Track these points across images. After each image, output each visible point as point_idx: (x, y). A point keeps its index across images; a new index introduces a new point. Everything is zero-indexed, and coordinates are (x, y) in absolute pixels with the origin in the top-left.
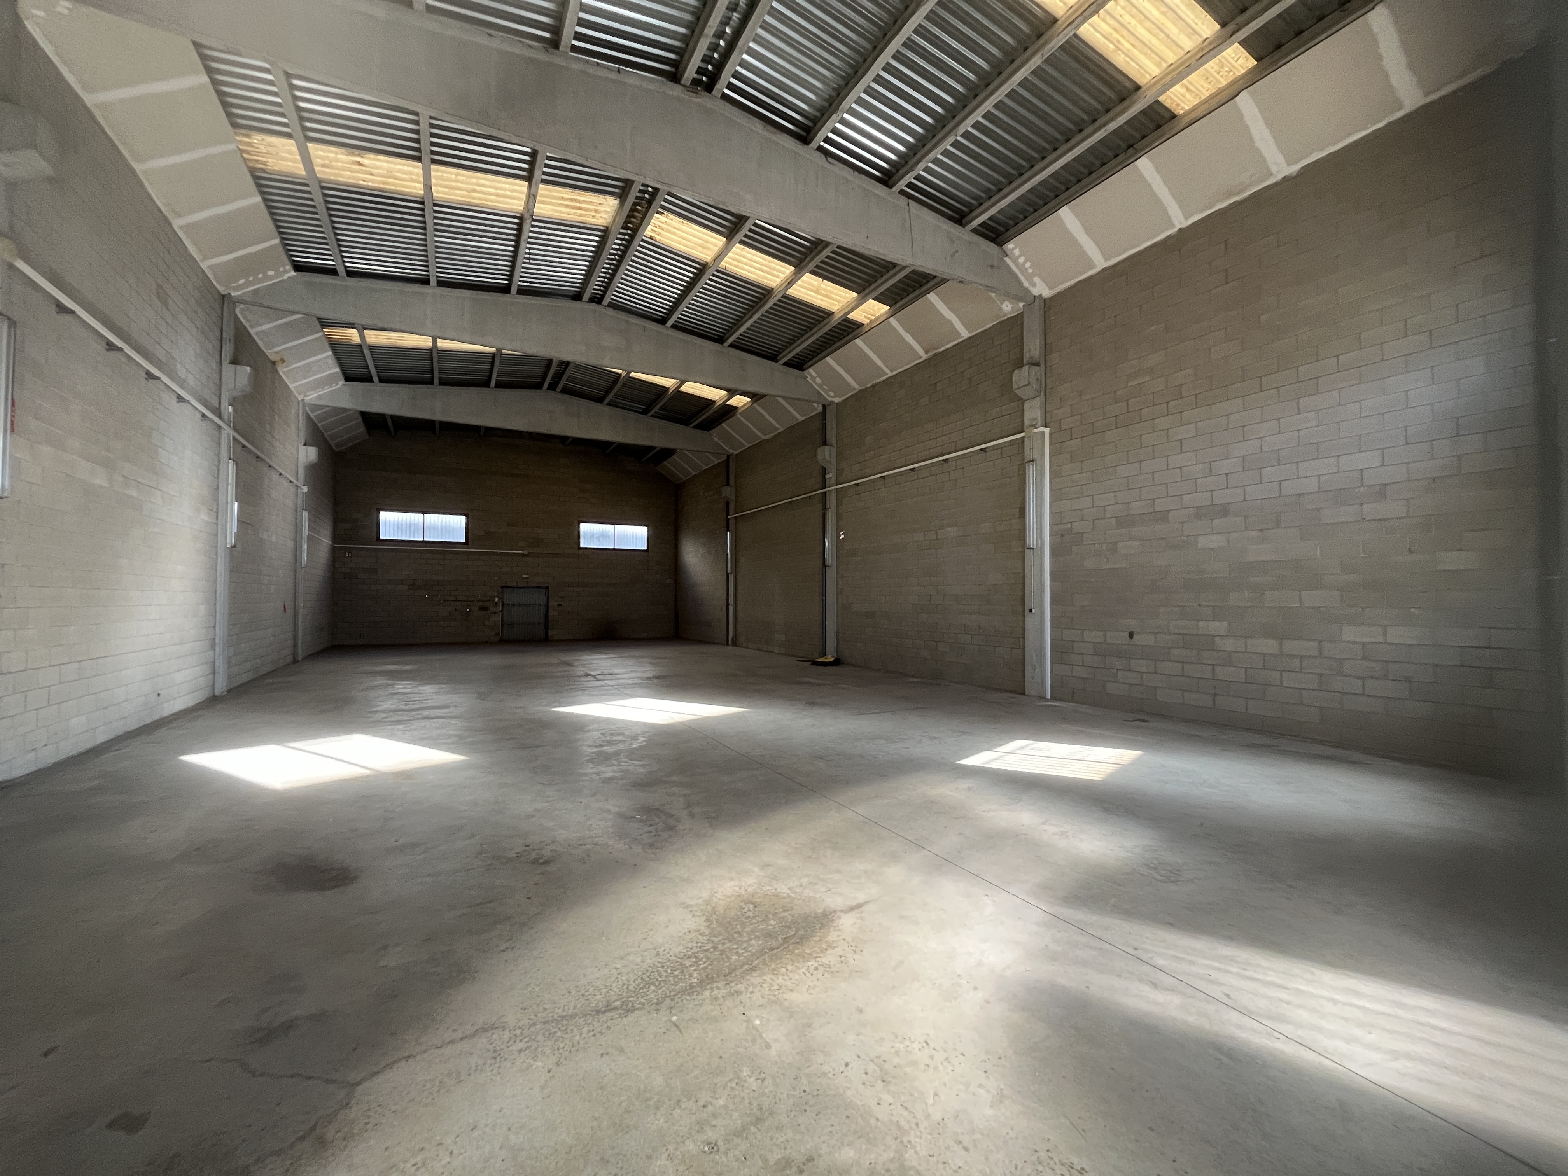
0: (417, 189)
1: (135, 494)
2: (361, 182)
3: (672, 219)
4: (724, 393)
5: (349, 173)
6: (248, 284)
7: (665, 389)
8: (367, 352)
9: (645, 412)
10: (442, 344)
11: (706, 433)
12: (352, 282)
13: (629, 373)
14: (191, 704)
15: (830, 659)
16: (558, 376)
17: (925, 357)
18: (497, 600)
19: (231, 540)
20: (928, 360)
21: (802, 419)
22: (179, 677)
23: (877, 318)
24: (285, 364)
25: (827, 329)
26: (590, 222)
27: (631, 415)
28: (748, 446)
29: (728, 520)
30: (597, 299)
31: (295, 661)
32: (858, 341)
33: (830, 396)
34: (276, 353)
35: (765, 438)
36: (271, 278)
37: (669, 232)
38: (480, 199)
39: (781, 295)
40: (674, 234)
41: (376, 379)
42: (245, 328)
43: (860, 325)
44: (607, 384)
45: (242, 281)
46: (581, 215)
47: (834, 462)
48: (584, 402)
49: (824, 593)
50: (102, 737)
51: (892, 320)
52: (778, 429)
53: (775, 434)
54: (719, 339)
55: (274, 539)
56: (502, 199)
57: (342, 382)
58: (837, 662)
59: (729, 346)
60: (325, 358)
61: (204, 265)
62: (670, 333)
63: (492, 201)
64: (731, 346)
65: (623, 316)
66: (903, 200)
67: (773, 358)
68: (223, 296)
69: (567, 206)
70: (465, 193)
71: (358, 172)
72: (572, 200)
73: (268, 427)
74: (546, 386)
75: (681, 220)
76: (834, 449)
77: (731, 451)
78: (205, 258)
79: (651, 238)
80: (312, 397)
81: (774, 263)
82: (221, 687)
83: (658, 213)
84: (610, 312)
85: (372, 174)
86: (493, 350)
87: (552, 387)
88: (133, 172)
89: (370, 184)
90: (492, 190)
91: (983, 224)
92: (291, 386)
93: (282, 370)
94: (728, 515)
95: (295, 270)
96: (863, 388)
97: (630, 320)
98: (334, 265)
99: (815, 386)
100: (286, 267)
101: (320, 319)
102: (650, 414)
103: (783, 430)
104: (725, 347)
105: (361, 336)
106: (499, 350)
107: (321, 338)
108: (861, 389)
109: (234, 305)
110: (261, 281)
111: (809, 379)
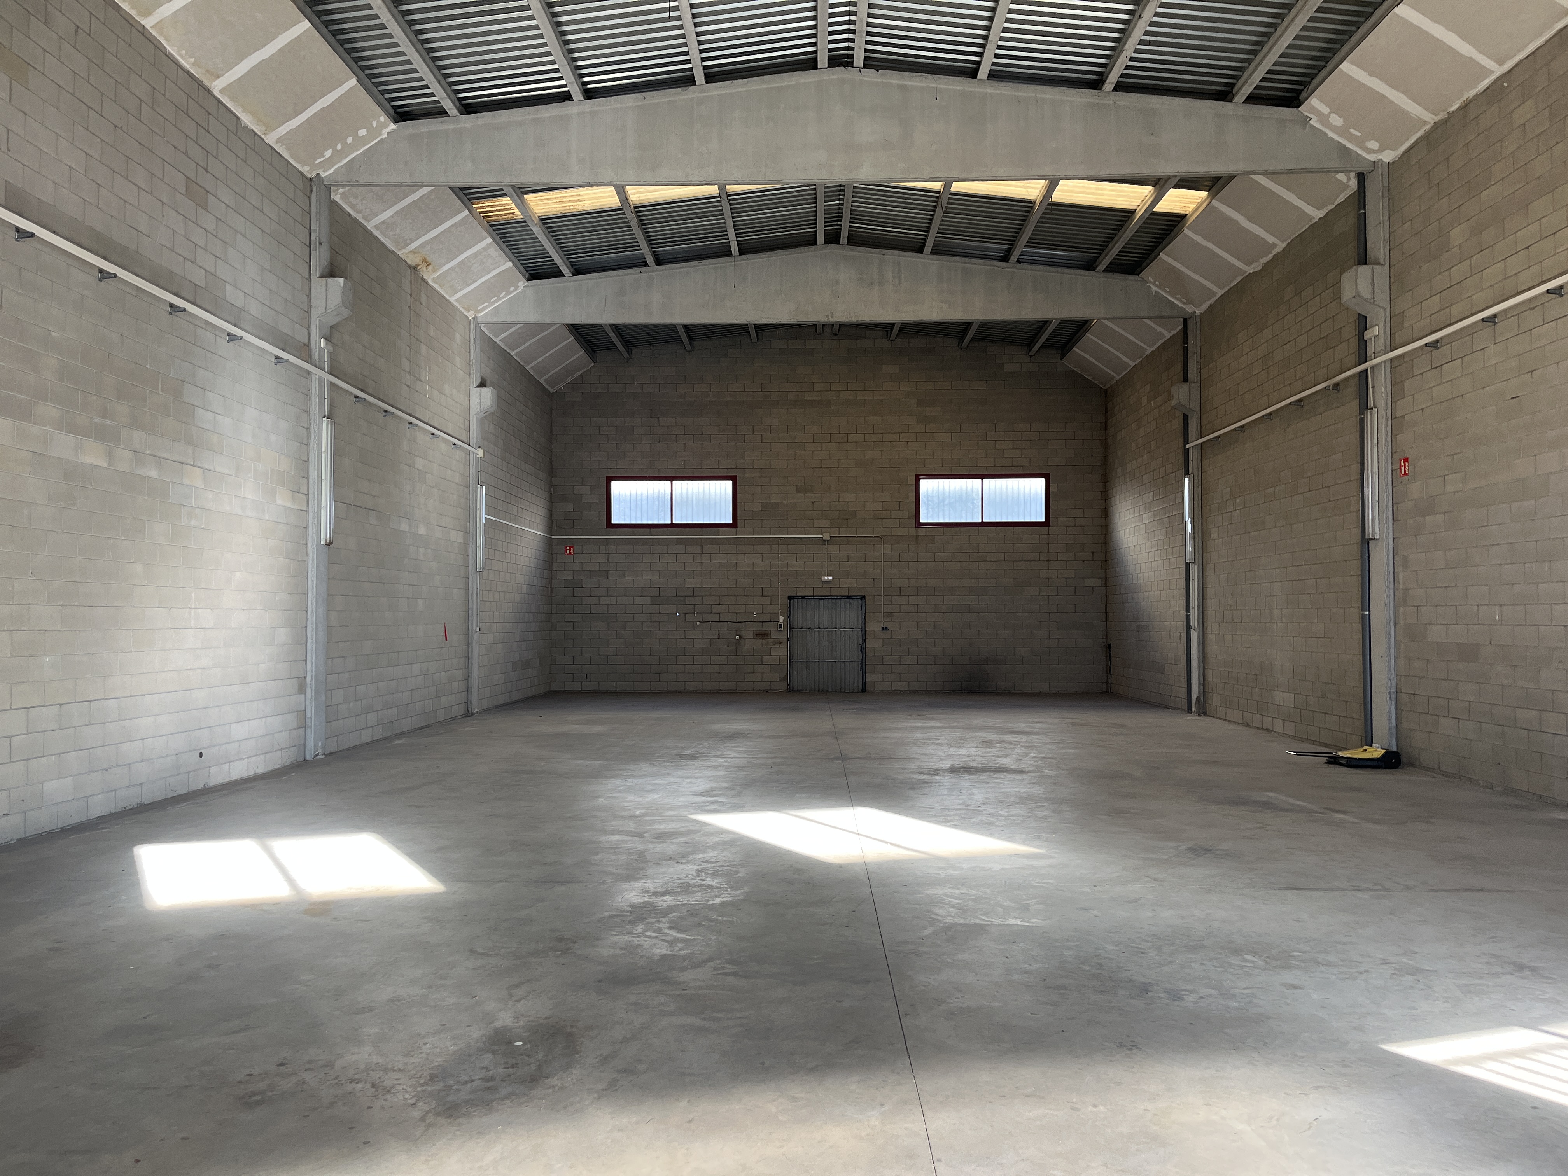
1: (153, 473)
4: (1146, 191)
6: (337, 155)
7: (1028, 204)
8: (537, 230)
9: (1005, 258)
10: (639, 195)
11: (1133, 280)
12: (469, 121)
13: (948, 184)
14: (261, 770)
15: (1382, 752)
16: (834, 216)
18: (781, 619)
19: (325, 534)
21: (1321, 214)
22: (240, 731)
24: (430, 268)
27: (978, 266)
28: (1220, 292)
29: (1187, 451)
30: (841, 60)
31: (468, 714)
33: (1370, 151)
34: (413, 252)
35: (1250, 270)
36: (364, 140)
41: (565, 270)
42: (355, 220)
44: (924, 215)
45: (328, 153)
47: (1383, 298)
48: (891, 256)
49: (1366, 601)
50: (99, 807)
52: (1274, 245)
53: (1270, 257)
54: (1095, 83)
55: (422, 531)
57: (522, 283)
58: (1389, 760)
59: (1115, 89)
60: (485, 249)
61: (270, 139)
62: (989, 90)
64: (1119, 87)
65: (894, 78)
67: (1224, 94)
68: (311, 179)
73: (406, 364)
74: (821, 238)
76: (1382, 273)
77: (1190, 309)
78: (270, 129)
80: (485, 312)
82: (313, 746)
84: (871, 75)
86: (713, 190)
87: (833, 238)
92: (452, 299)
93: (430, 276)
94: (1186, 442)
95: (396, 122)
96: (1443, 116)
97: (909, 83)
98: (438, 102)
99: (1331, 134)
100: (382, 119)
101: (461, 189)
102: (1014, 258)
103: (1284, 245)
104: (1108, 92)
105: (522, 205)
106: (722, 188)
107: (471, 219)
108: (1437, 119)
109: (328, 188)
110: (353, 147)
111: (1314, 122)
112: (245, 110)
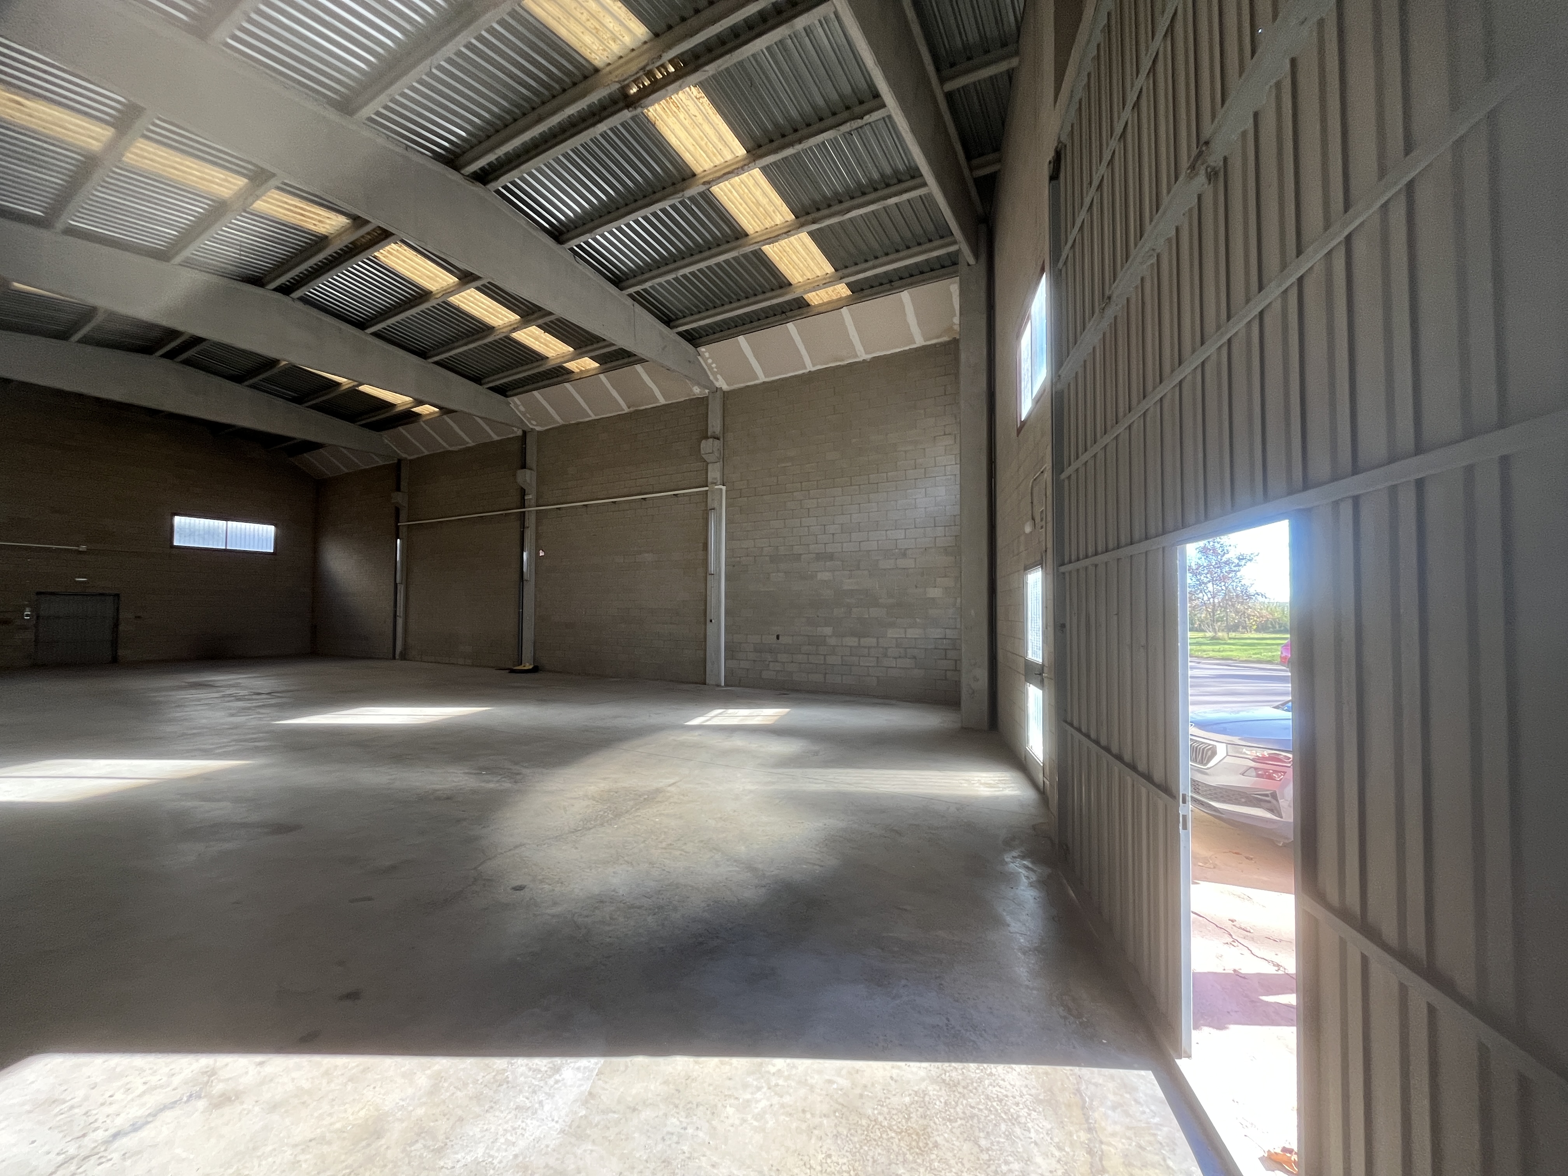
7: (336, 386)
9: (298, 401)
11: (374, 434)
15: (529, 666)
16: (183, 348)
17: (626, 410)
20: (631, 413)
21: (498, 438)
23: (587, 371)
25: (540, 369)
27: (280, 402)
28: (427, 453)
29: (397, 528)
30: (286, 290)
32: (567, 385)
33: (532, 424)
35: (450, 449)
37: (400, 259)
39: (503, 335)
40: (403, 261)
43: (570, 372)
44: (256, 367)
47: (534, 484)
49: (521, 605)
51: (602, 376)
53: (464, 447)
54: (424, 355)
58: (535, 670)
59: (433, 363)
62: (368, 339)
64: (436, 363)
66: (630, 302)
67: (478, 381)
74: (162, 353)
76: (534, 474)
77: (404, 456)
81: (502, 310)
83: (396, 244)
84: (300, 305)
85: (30, 116)
87: (170, 356)
91: (686, 331)
94: (397, 521)
96: (567, 423)
97: (323, 318)
99: (518, 413)
102: (307, 404)
103: (475, 444)
104: (429, 362)
108: (564, 423)
111: (512, 406)
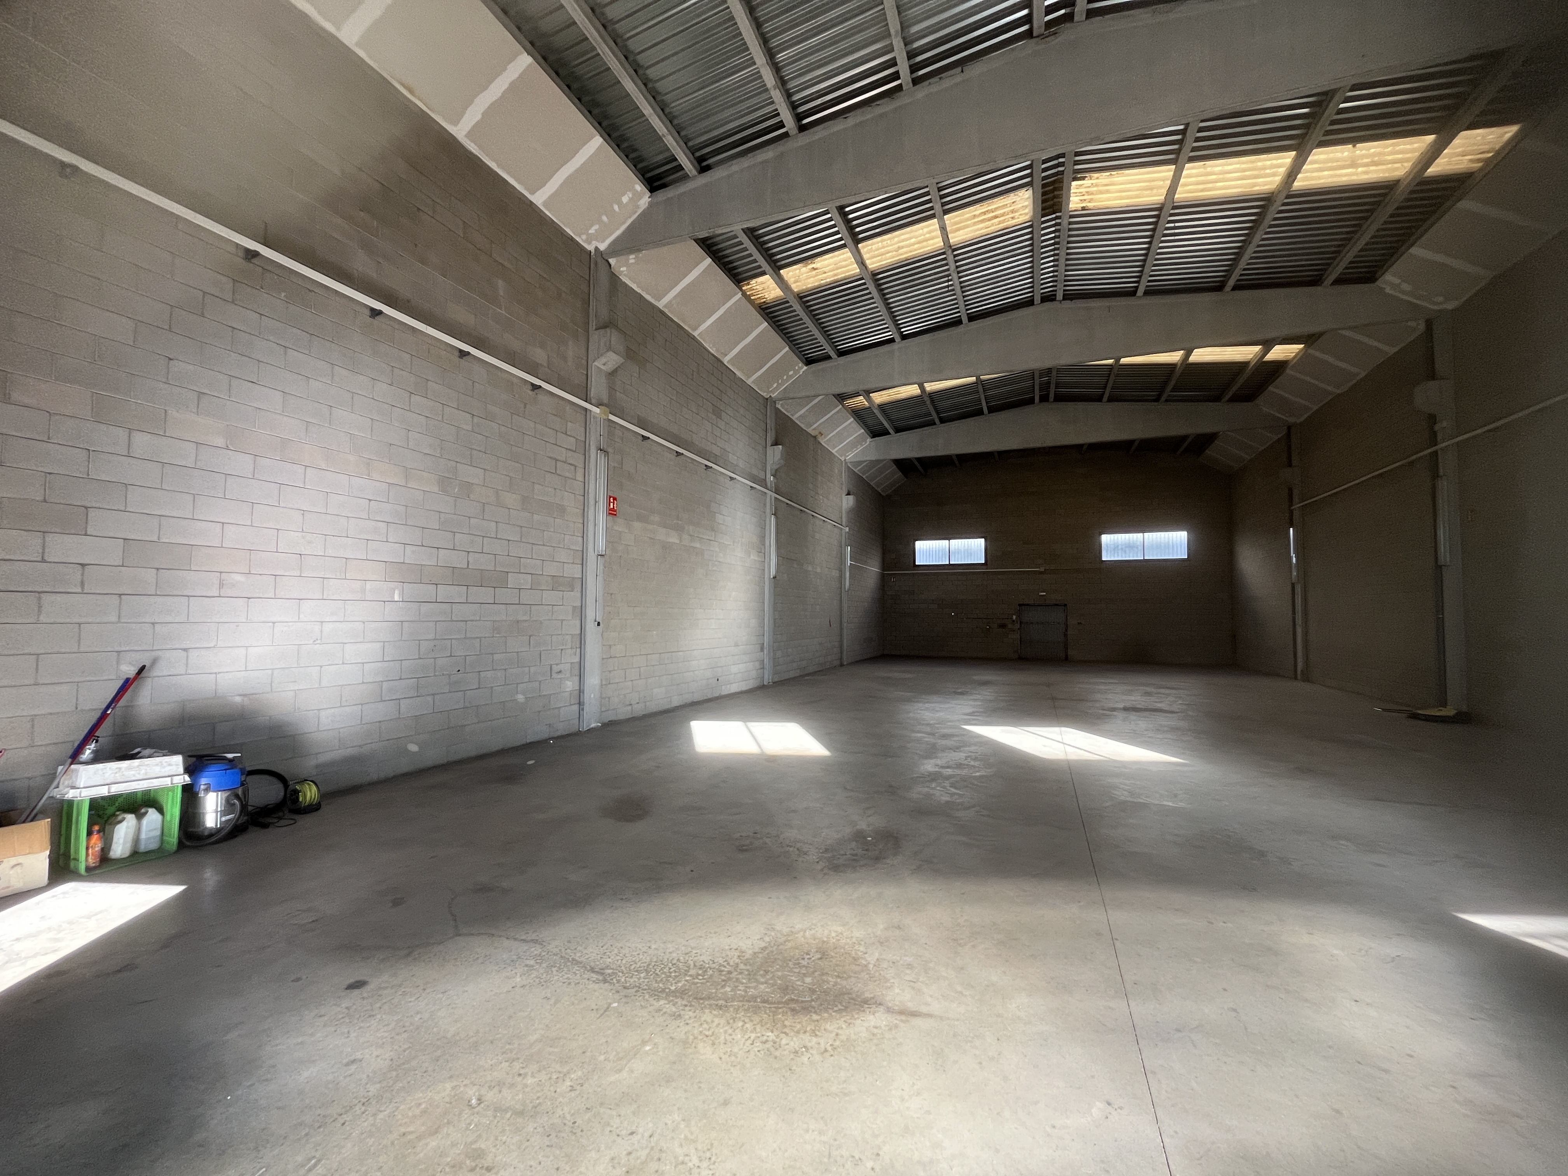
0: (854, 269)
1: (698, 545)
2: (822, 282)
3: (1097, 178)
4: (1257, 348)
5: (812, 279)
6: (779, 385)
7: (1172, 366)
8: (877, 412)
9: (1157, 400)
10: (930, 387)
11: (1249, 405)
12: (843, 359)
13: (1118, 360)
14: (744, 689)
15: (1454, 712)
16: (1045, 386)
18: (1014, 617)
19: (773, 573)
21: (1394, 350)
22: (734, 669)
23: (1498, 153)
24: (823, 436)
25: (1390, 209)
26: (1011, 225)
27: (1140, 406)
28: (1316, 407)
29: (1289, 515)
30: (1048, 298)
31: (842, 665)
32: (1464, 205)
33: (1436, 304)
34: (814, 429)
35: (1339, 392)
36: (792, 376)
37: (1101, 192)
38: (906, 253)
39: (1284, 195)
40: (1108, 192)
41: (891, 431)
42: (787, 416)
43: (1464, 178)
44: (1103, 380)
45: (775, 385)
46: (1000, 223)
47: (1449, 402)
48: (1081, 405)
49: (1440, 608)
50: (676, 703)
52: (1357, 374)
53: (1353, 382)
54: (1218, 287)
55: (819, 570)
56: (925, 243)
57: (869, 440)
58: (1462, 718)
59: (1233, 290)
60: (850, 424)
61: (749, 382)
62: (1144, 302)
63: (915, 250)
64: (1235, 288)
65: (1082, 304)
67: (1315, 282)
68: (767, 399)
69: (982, 221)
70: (894, 253)
71: (816, 275)
72: (984, 213)
73: (811, 486)
74: (1037, 399)
75: (1108, 174)
76: (1448, 384)
77: (1292, 420)
78: (749, 377)
79: (1083, 209)
80: (850, 456)
81: (1260, 161)
82: (767, 679)
83: (1075, 179)
84: (1068, 304)
85: (825, 273)
86: (973, 379)
87: (1044, 399)
88: (694, 338)
89: (828, 280)
90: (913, 240)
92: (833, 451)
93: (823, 441)
94: (1291, 505)
95: (807, 365)
96: (1500, 271)
97: (1092, 305)
98: (827, 352)
99: (1402, 297)
100: (800, 365)
101: (838, 395)
102: (1163, 399)
103: (1366, 373)
104: (1228, 292)
105: (869, 399)
106: (978, 378)
107: (843, 409)
108: (1495, 274)
109: (775, 402)
110: (787, 380)
111: (1388, 290)
112: (739, 369)
